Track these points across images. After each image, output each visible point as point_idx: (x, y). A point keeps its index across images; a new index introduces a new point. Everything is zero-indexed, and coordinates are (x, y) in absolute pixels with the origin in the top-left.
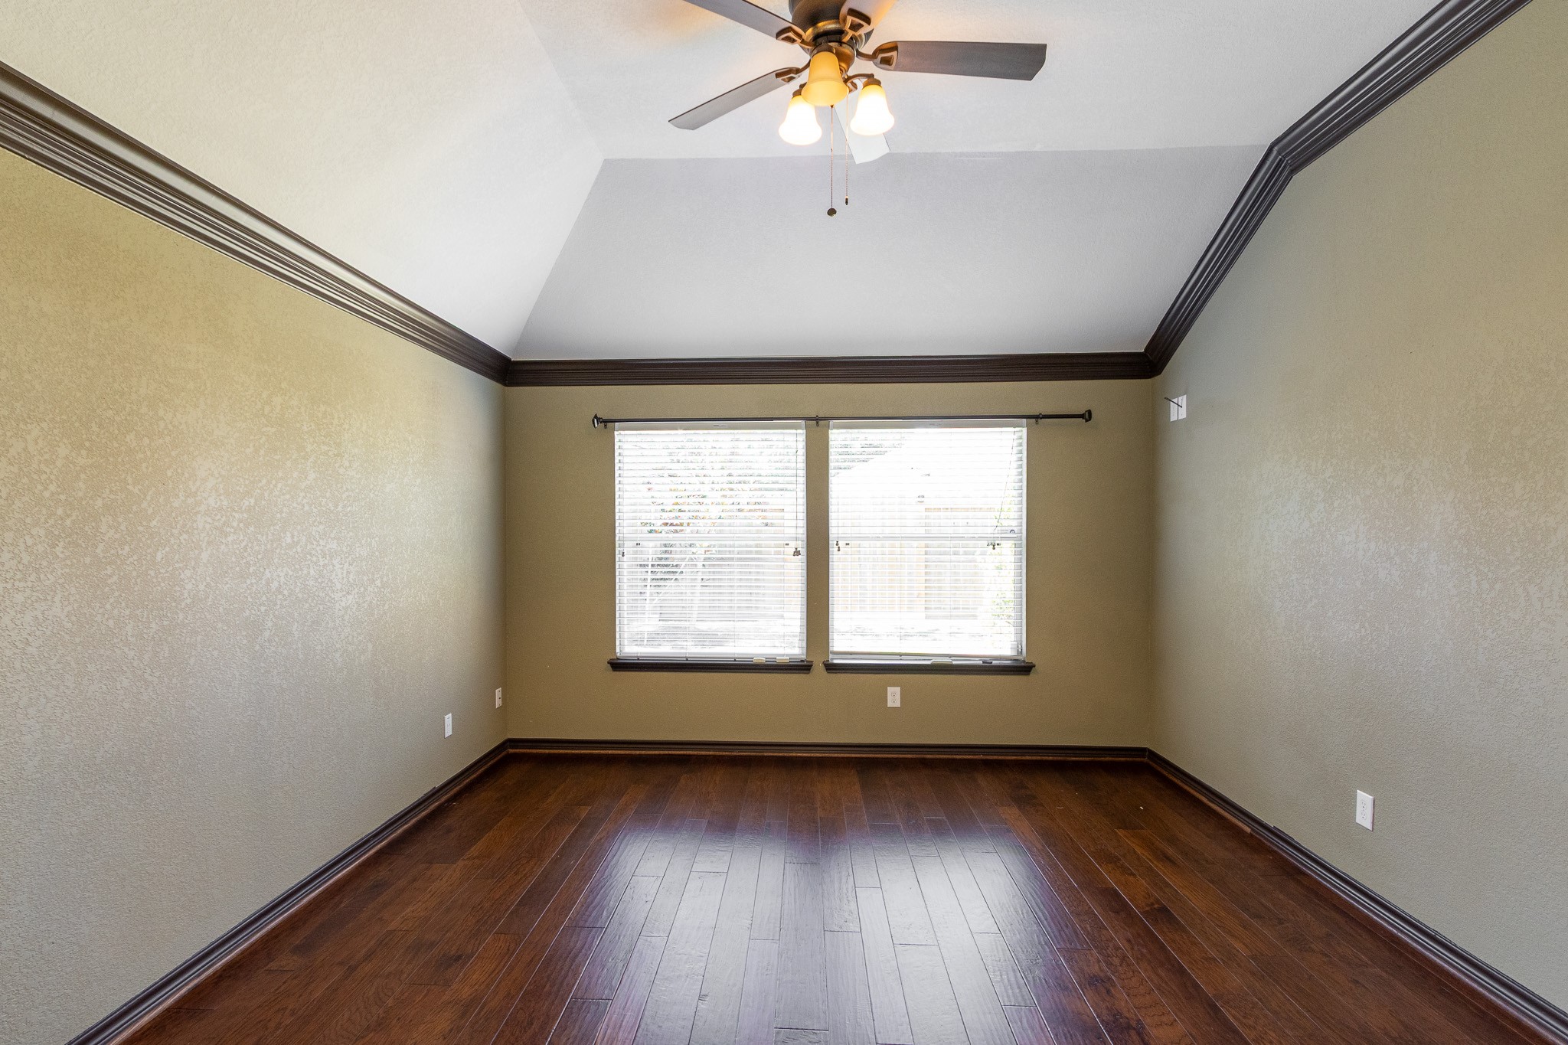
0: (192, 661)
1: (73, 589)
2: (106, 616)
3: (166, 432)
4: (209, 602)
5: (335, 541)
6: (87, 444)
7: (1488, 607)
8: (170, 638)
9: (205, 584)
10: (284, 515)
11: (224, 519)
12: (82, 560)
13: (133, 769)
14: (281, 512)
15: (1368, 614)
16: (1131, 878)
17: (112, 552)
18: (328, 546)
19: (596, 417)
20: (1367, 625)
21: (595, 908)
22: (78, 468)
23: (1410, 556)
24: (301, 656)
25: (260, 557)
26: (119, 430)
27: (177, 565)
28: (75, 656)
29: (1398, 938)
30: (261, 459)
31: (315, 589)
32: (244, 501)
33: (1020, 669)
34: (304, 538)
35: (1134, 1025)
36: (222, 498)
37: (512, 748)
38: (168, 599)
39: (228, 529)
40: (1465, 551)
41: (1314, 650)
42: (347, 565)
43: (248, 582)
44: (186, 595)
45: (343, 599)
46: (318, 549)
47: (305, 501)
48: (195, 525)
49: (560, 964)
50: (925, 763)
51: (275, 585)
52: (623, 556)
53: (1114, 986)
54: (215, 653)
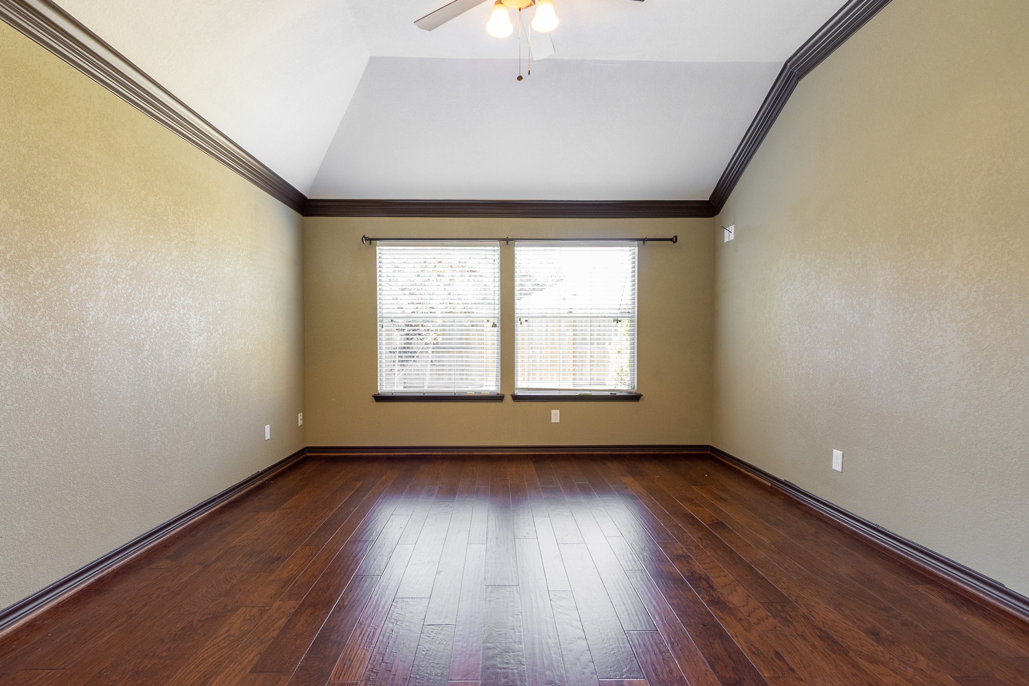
0: (95, 363)
1: (12, 302)
2: (35, 324)
3: (75, 207)
4: (106, 325)
5: (191, 299)
6: (21, 205)
7: (909, 327)
8: (80, 345)
9: (103, 313)
10: (156, 276)
11: (116, 272)
12: (18, 283)
13: (55, 429)
14: (155, 274)
15: (841, 343)
16: (700, 509)
17: (39, 281)
18: (186, 302)
19: (364, 236)
20: (840, 349)
21: (367, 532)
22: (15, 221)
23: (865, 304)
24: (169, 372)
25: (140, 301)
26: (43, 200)
27: (84, 298)
28: (14, 347)
29: (856, 532)
30: (140, 236)
31: (178, 329)
32: (129, 262)
33: (634, 398)
34: (170, 294)
35: (703, 576)
36: (115, 257)
37: (310, 453)
38: (78, 319)
39: (119, 279)
40: (896, 296)
41: (808, 370)
42: (199, 316)
43: (133, 316)
44: (90, 319)
45: (197, 338)
46: (180, 302)
47: (170, 269)
48: (96, 272)
49: (346, 559)
50: (574, 457)
51: (150, 322)
52: (382, 327)
53: (691, 559)
54: (111, 360)
